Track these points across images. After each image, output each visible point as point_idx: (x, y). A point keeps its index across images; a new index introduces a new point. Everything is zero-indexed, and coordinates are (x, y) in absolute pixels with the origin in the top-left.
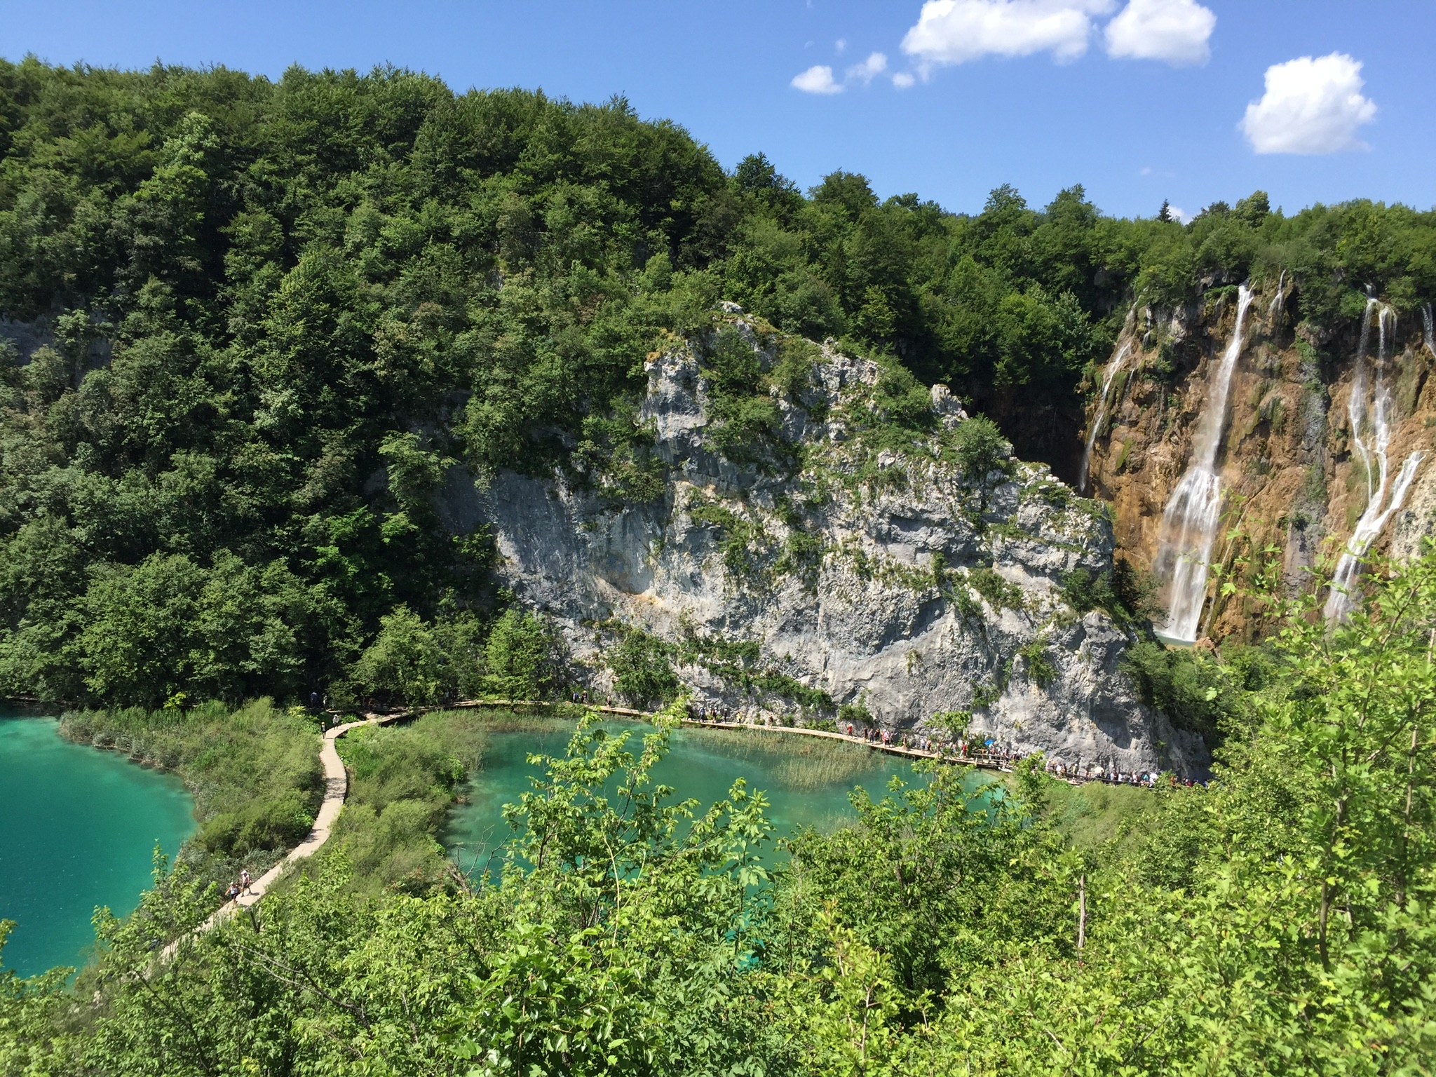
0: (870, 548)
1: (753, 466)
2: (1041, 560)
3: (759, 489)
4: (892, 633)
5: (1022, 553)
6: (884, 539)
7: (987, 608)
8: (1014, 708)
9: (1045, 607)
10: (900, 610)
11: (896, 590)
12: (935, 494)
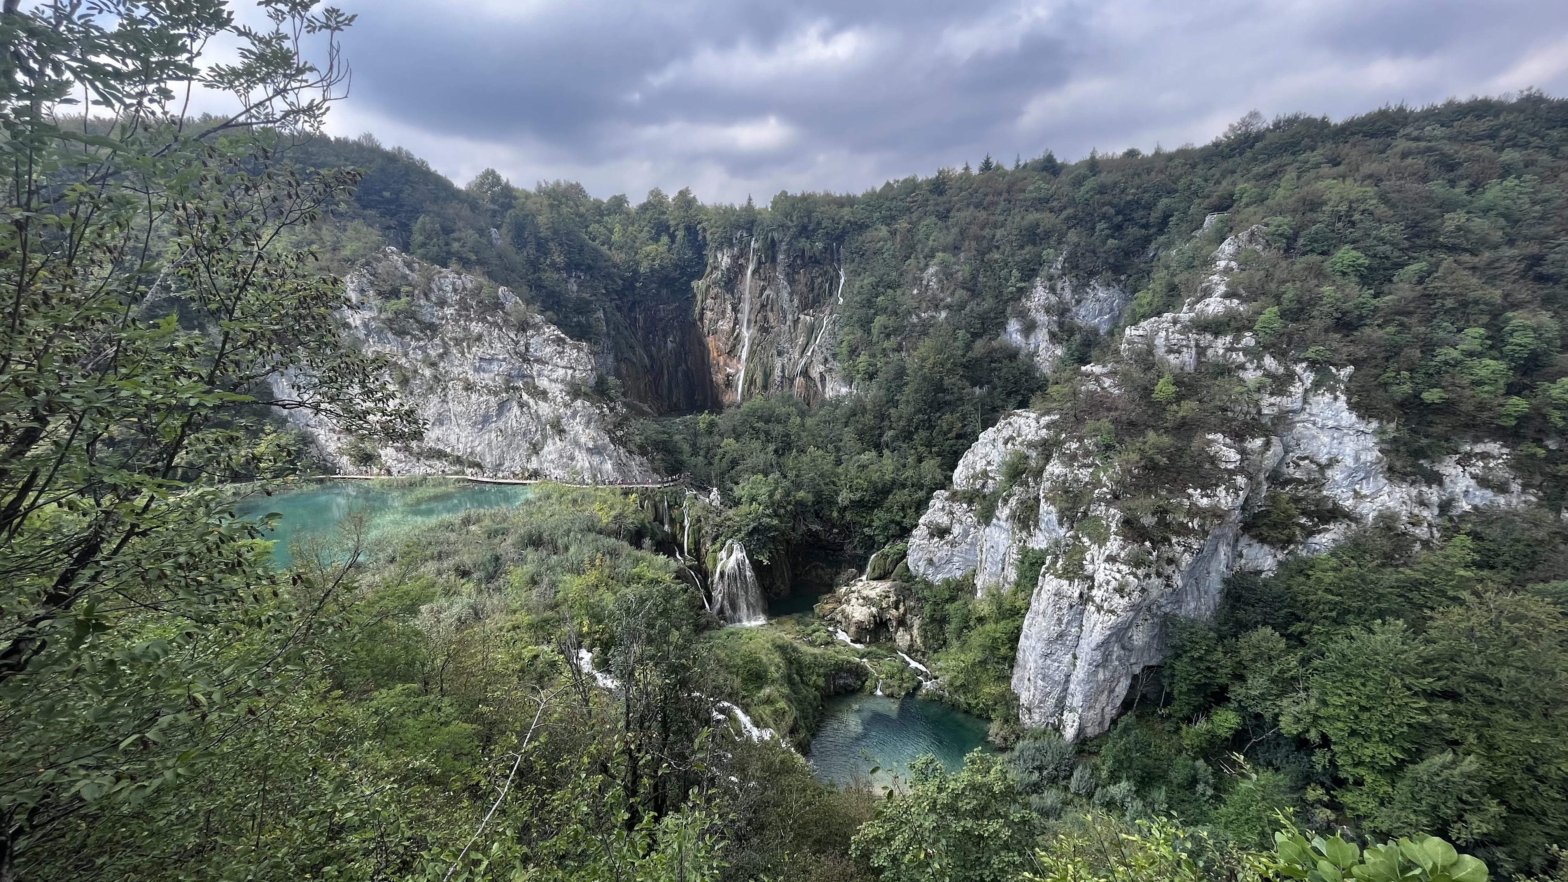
0: (472, 376)
1: (409, 337)
2: (554, 376)
3: (414, 349)
4: (486, 419)
5: (546, 373)
6: (477, 370)
7: (531, 402)
8: (550, 453)
9: (559, 399)
10: (489, 408)
11: (485, 397)
12: (499, 345)
